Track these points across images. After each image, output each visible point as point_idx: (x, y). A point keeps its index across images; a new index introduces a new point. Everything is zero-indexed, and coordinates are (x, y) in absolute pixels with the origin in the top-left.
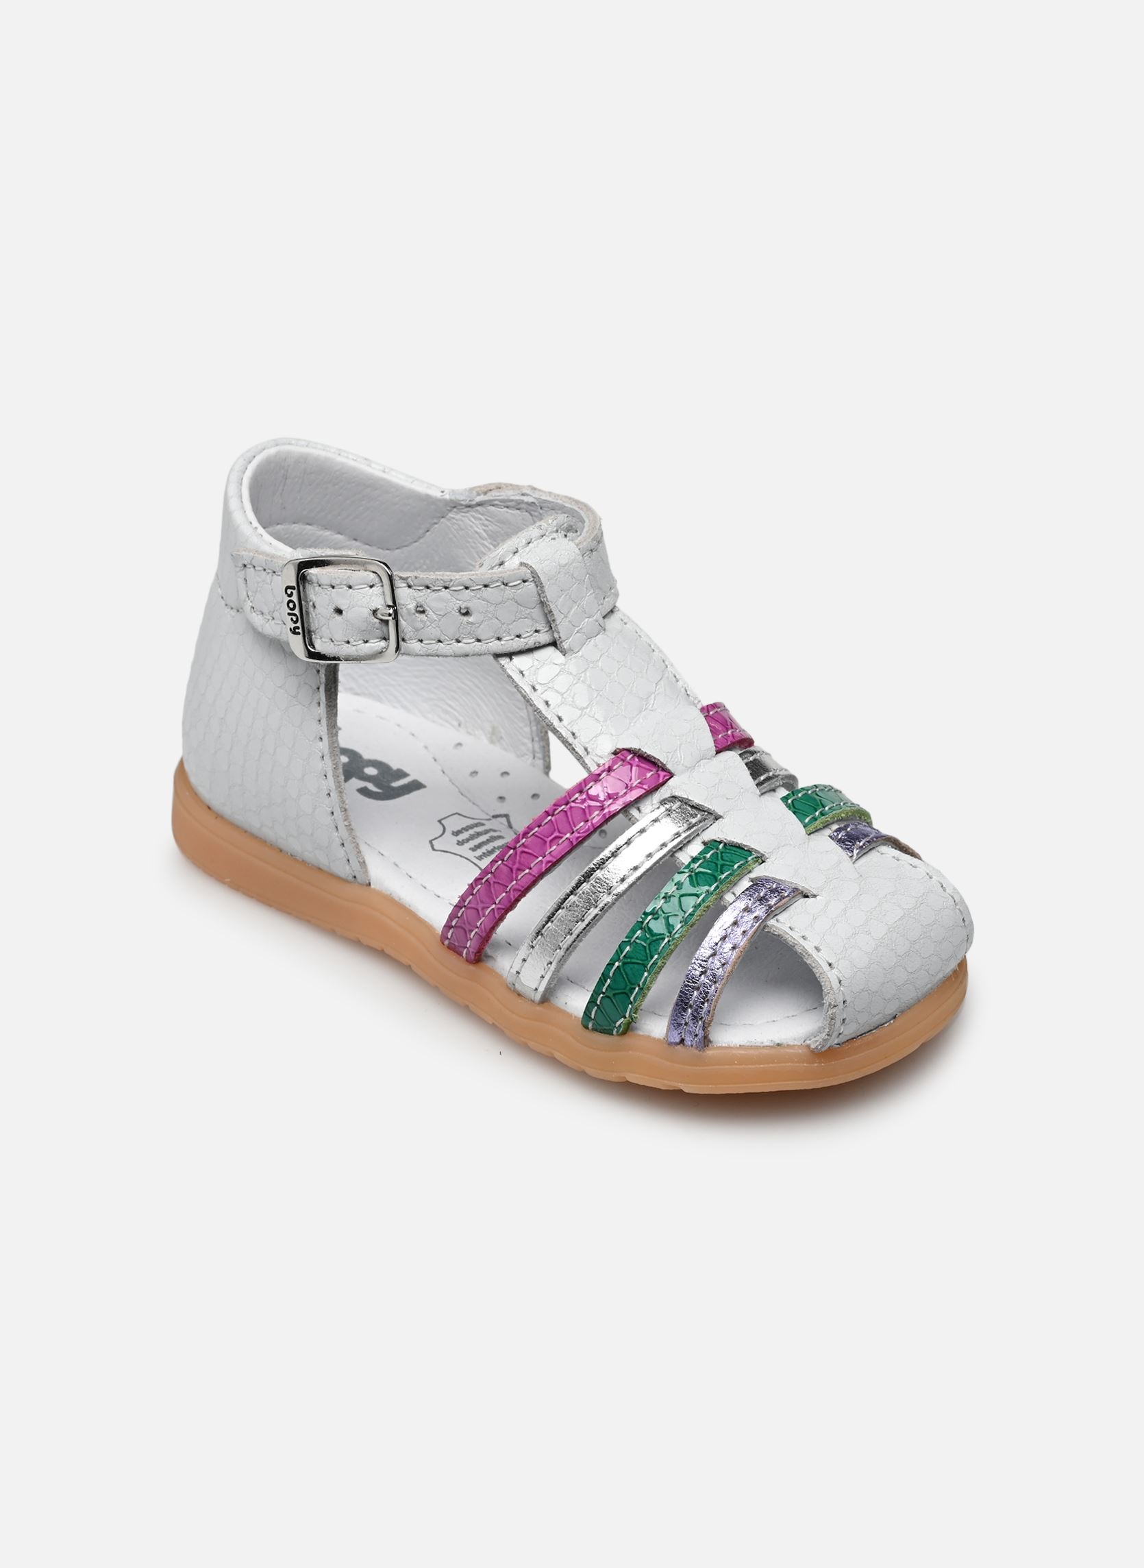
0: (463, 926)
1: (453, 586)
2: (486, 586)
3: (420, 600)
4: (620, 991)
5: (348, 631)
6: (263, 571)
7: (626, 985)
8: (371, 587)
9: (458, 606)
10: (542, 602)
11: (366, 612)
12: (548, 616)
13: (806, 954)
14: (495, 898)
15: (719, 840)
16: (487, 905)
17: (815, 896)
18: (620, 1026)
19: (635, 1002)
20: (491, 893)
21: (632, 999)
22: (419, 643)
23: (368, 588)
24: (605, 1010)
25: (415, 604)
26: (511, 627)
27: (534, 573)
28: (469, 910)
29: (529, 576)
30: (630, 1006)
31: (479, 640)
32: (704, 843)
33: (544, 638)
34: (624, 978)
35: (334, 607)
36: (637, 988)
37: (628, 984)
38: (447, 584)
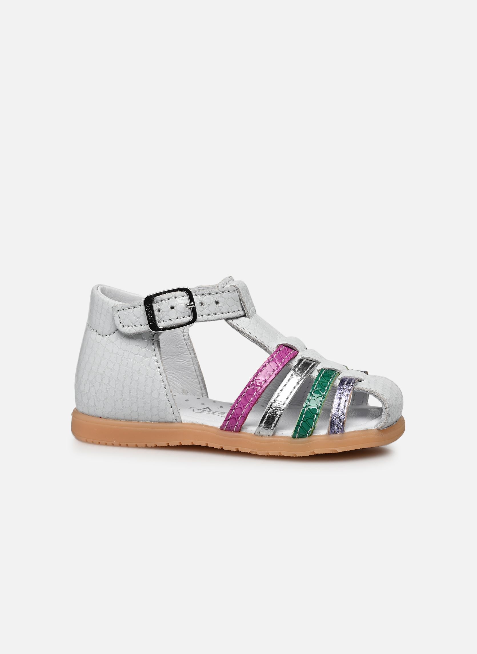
0: (234, 417)
1: (212, 293)
2: (223, 292)
3: (201, 300)
4: (309, 418)
5: (177, 314)
6: (128, 309)
7: (311, 415)
8: (183, 297)
9: (215, 300)
10: (240, 299)
11: (184, 305)
12: (242, 304)
13: (374, 392)
14: (248, 400)
15: (324, 368)
16: (246, 404)
17: (363, 380)
18: (310, 432)
19: (316, 420)
20: (247, 399)
21: (314, 419)
22: (202, 316)
23: (182, 297)
24: (303, 428)
25: (199, 302)
26: (232, 308)
27: (236, 288)
28: (237, 410)
29: (235, 289)
30: (314, 423)
31: (222, 313)
32: (318, 371)
33: (242, 313)
34: (310, 413)
35: (170, 306)
36: (316, 416)
37: (312, 414)
38: (210, 292)
